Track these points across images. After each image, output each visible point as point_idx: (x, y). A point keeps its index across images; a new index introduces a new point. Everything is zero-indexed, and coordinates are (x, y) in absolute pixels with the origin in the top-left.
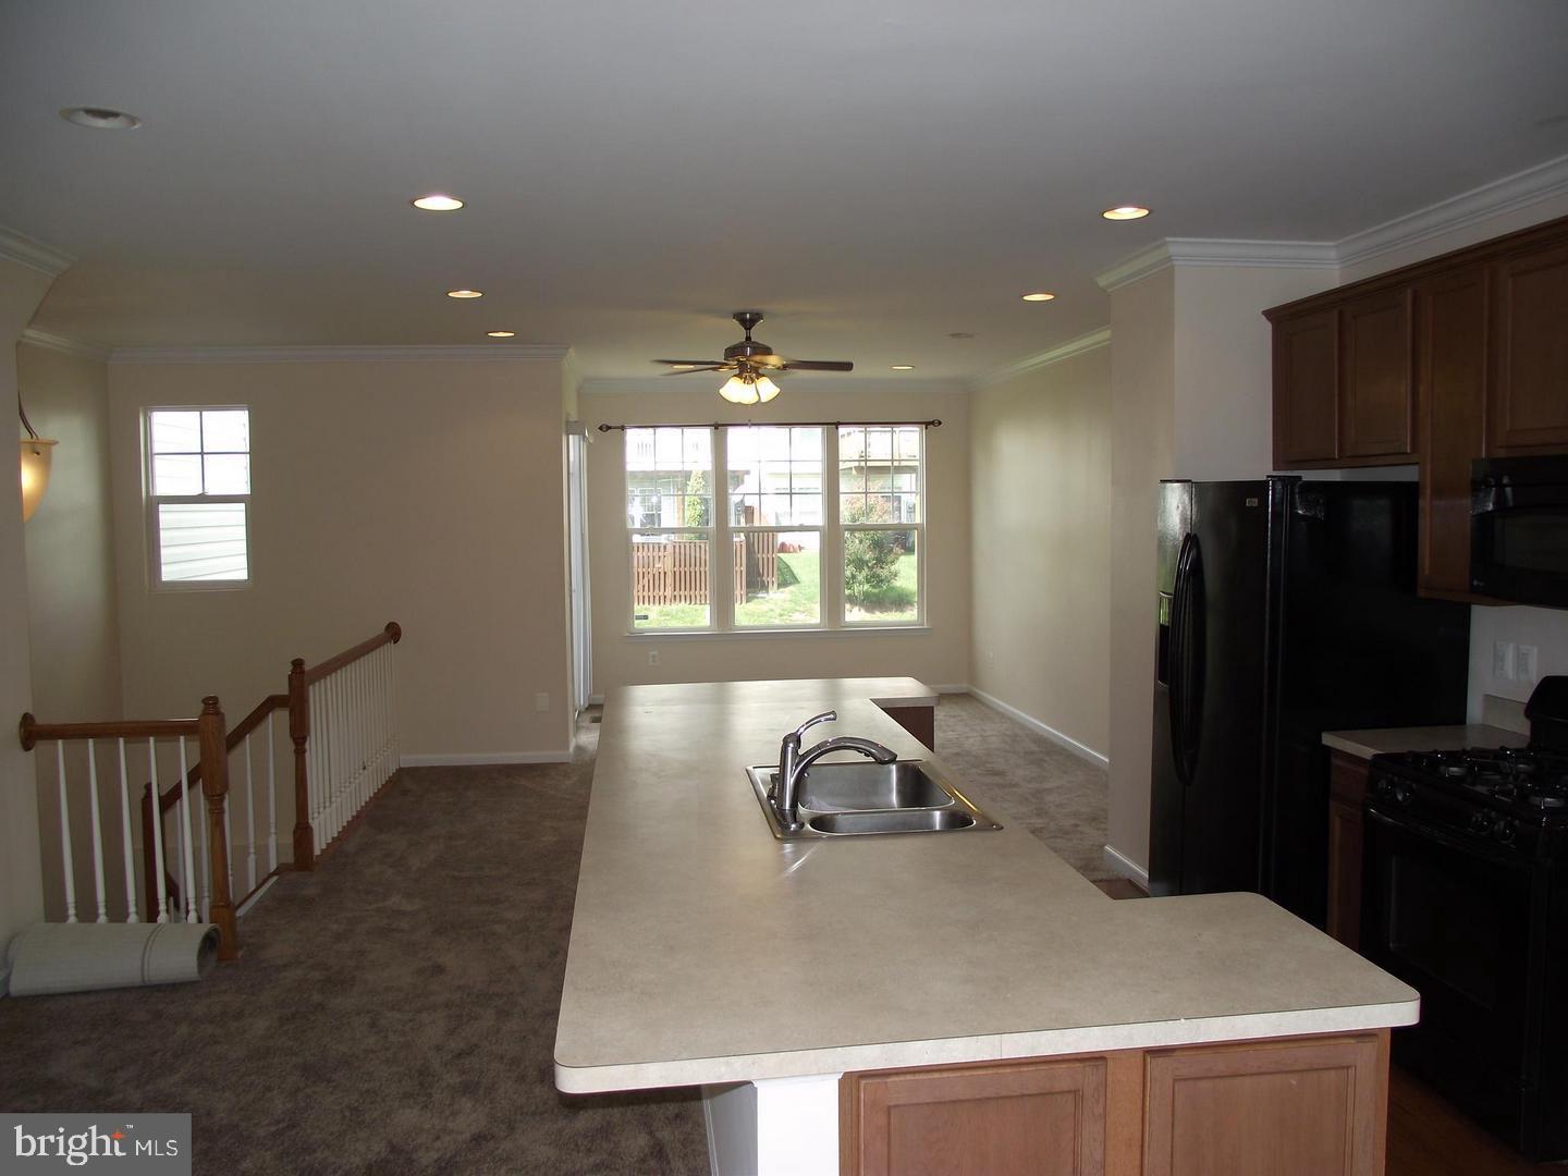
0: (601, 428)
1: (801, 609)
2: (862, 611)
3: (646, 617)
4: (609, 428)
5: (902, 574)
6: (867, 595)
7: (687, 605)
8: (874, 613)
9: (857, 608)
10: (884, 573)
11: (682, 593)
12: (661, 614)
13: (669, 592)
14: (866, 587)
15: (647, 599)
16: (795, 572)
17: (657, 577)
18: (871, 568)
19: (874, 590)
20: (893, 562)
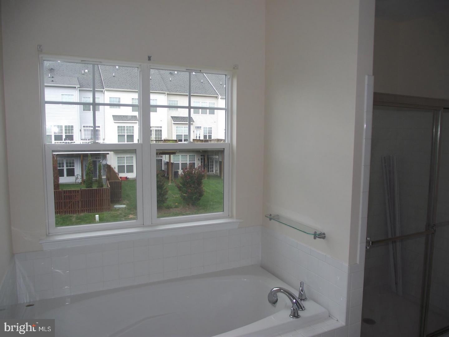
11: (85, 209)
12: (76, 218)
13: (80, 209)
15: (71, 212)
17: (75, 203)
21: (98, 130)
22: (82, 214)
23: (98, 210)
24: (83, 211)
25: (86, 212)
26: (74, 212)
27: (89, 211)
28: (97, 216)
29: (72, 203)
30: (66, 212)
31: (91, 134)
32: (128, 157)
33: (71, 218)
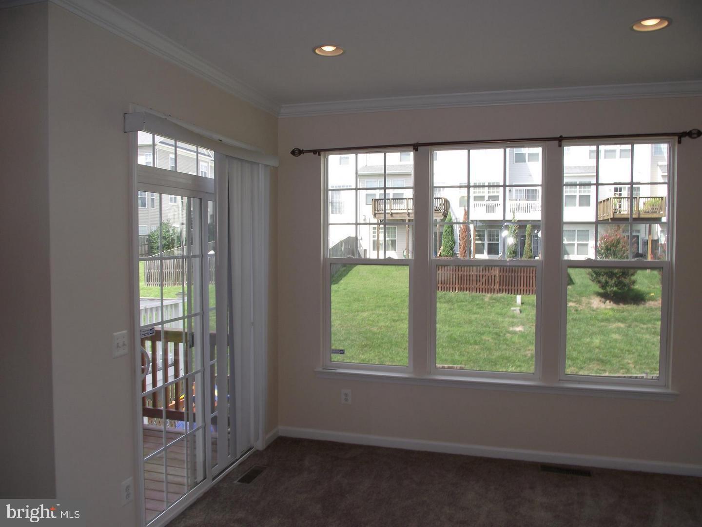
0: (293, 153)
1: (574, 300)
2: (612, 303)
3: (342, 352)
4: (301, 152)
5: (639, 281)
6: (615, 293)
7: (506, 295)
8: (619, 305)
9: (608, 302)
10: (626, 281)
11: (504, 287)
12: (491, 298)
13: (497, 287)
14: (615, 289)
15: (484, 290)
16: (572, 277)
17: (490, 278)
18: (618, 278)
19: (619, 291)
20: (633, 274)
21: (536, 190)
22: (499, 295)
23: (522, 291)
24: (500, 291)
25: (504, 293)
26: (488, 291)
27: (509, 291)
28: (519, 298)
29: (487, 277)
30: (478, 290)
31: (526, 196)
32: (580, 231)
33: (484, 298)
